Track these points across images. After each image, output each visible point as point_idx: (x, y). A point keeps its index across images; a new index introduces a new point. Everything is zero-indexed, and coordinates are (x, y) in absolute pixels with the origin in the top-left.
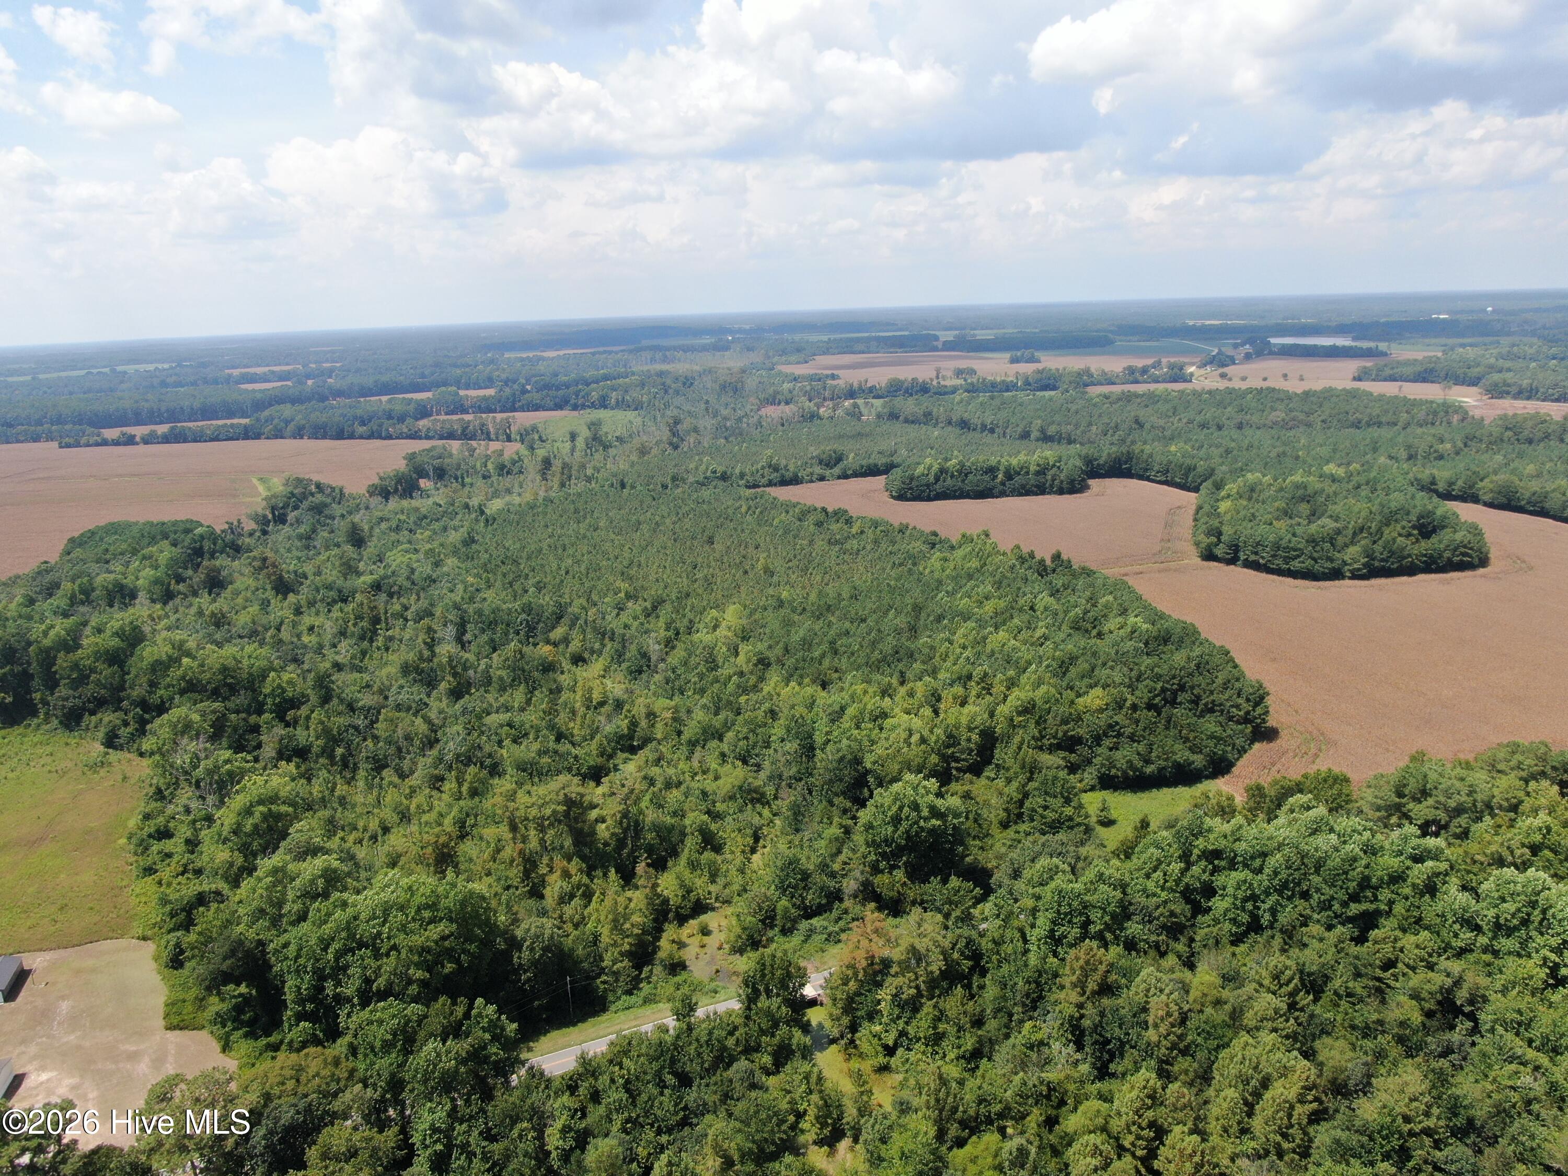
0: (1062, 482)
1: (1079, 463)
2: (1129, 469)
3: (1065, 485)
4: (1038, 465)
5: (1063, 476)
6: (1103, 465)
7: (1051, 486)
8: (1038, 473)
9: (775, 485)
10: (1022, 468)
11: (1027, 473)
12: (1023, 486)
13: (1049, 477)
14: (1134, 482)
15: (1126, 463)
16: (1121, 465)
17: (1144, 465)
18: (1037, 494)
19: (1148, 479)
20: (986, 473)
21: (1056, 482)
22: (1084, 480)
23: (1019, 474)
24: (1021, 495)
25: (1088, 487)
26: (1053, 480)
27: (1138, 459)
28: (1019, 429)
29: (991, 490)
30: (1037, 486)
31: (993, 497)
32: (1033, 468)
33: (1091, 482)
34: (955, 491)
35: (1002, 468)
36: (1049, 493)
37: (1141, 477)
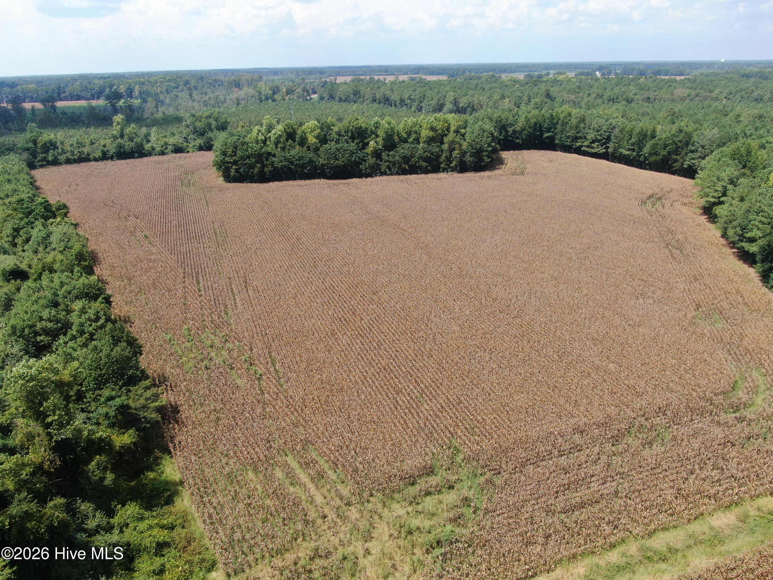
0: (464, 154)
1: (489, 126)
2: (552, 139)
3: (468, 158)
4: (432, 129)
5: (465, 146)
6: (521, 132)
7: (449, 159)
8: (431, 140)
9: (112, 158)
10: (409, 134)
11: (417, 140)
12: (406, 159)
13: (445, 147)
14: (559, 155)
15: (548, 130)
16: (542, 133)
17: (571, 133)
18: (426, 172)
19: (579, 151)
20: (353, 138)
21: (456, 153)
22: (495, 151)
23: (405, 141)
24: (405, 172)
25: (501, 162)
26: (451, 150)
27: (565, 124)
28: (433, 102)
29: (358, 164)
30: (426, 159)
31: (361, 175)
32: (425, 133)
33: (505, 155)
34: (303, 166)
35: (381, 133)
36: (445, 170)
37: (567, 149)
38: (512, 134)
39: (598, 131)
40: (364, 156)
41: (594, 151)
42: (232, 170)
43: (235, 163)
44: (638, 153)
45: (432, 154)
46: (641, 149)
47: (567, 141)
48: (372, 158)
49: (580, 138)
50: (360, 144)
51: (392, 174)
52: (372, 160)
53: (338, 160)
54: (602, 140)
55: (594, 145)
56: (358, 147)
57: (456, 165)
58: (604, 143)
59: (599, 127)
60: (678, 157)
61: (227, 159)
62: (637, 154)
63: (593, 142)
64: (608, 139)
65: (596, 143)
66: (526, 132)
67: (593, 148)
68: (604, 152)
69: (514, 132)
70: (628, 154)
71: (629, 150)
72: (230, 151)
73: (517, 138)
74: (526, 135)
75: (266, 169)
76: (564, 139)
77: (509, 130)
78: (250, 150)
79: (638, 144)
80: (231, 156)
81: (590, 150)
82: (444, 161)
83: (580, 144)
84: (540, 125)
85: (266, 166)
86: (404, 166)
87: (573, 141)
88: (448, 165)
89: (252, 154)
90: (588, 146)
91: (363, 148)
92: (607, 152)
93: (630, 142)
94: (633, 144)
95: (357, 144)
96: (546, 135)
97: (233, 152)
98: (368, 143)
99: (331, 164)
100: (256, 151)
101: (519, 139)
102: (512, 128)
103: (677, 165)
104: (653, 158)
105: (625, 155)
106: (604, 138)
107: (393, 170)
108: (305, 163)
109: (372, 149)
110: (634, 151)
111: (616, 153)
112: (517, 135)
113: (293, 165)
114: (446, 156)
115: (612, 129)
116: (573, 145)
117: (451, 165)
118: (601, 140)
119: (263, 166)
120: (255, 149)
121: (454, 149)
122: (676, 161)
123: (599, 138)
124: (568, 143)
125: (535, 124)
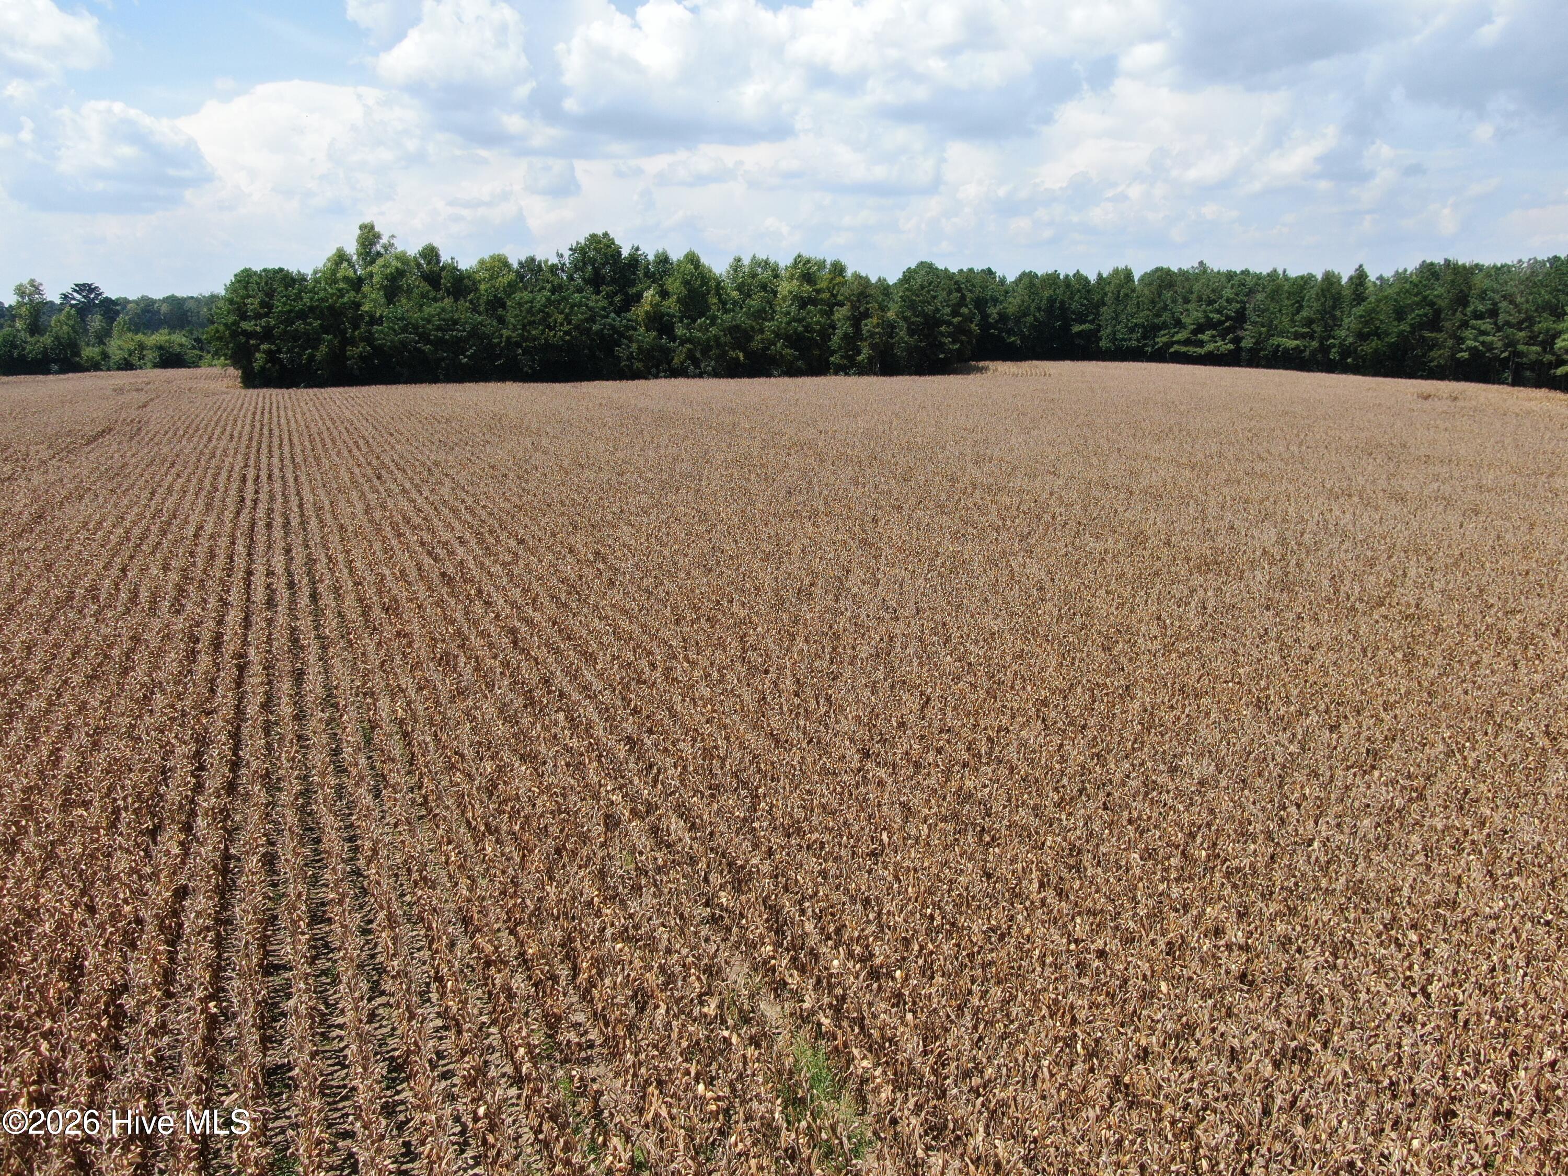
3: (903, 340)
5: (894, 309)
6: (1017, 319)
10: (747, 291)
12: (740, 337)
13: (842, 311)
15: (1082, 317)
17: (1141, 318)
18: (793, 372)
20: (597, 283)
24: (735, 371)
25: (979, 369)
26: (859, 318)
27: (1122, 299)
29: (608, 343)
31: (616, 376)
32: (788, 289)
33: (984, 364)
36: (841, 370)
38: (996, 322)
39: (1210, 302)
40: (628, 328)
41: (1202, 351)
42: (258, 355)
43: (267, 334)
44: (1322, 340)
45: (808, 328)
46: (1329, 331)
47: (1130, 339)
48: (648, 330)
49: (1165, 326)
50: (617, 299)
51: (700, 376)
52: (645, 336)
53: (551, 329)
54: (1223, 322)
55: (1204, 337)
56: (611, 303)
57: (870, 358)
58: (1229, 330)
59: (1213, 291)
60: (1441, 336)
61: (246, 325)
62: (1321, 344)
63: (1200, 329)
64: (1241, 318)
65: (1208, 332)
66: (1030, 319)
67: (1201, 344)
68: (1230, 351)
69: (1003, 317)
70: (1297, 347)
71: (1297, 336)
72: (253, 304)
73: (1010, 332)
74: (1032, 327)
75: (353, 351)
76: (1122, 332)
77: (989, 311)
78: (306, 297)
79: (1322, 319)
80: (258, 316)
81: (1191, 350)
82: (840, 348)
83: (1165, 339)
84: (1062, 303)
85: (353, 342)
86: (732, 353)
87: (1144, 337)
88: (851, 359)
89: (312, 309)
90: (1187, 342)
91: (625, 307)
92: (1238, 349)
93: (1298, 318)
94: (1309, 322)
95: (609, 296)
96: (1077, 328)
97: (263, 304)
98: (639, 296)
99: (535, 339)
100: (322, 300)
101: (1015, 335)
102: (999, 307)
103: (1438, 356)
104: (1368, 348)
105: (1286, 350)
106: (1228, 318)
107: (703, 365)
108: (460, 339)
109: (647, 308)
110: (1312, 338)
111: (1262, 349)
112: (1011, 324)
113: (428, 342)
114: (846, 335)
115: (1247, 295)
116: (1145, 345)
117: (860, 358)
118: (1221, 323)
119: (346, 342)
120: (322, 294)
121: (866, 315)
122: (1434, 345)
123: (1216, 316)
124: (1134, 344)
125: (1051, 300)
